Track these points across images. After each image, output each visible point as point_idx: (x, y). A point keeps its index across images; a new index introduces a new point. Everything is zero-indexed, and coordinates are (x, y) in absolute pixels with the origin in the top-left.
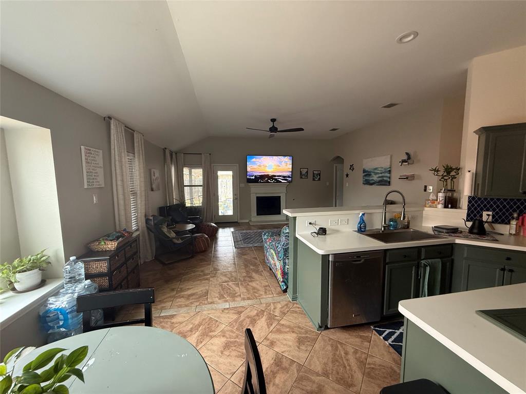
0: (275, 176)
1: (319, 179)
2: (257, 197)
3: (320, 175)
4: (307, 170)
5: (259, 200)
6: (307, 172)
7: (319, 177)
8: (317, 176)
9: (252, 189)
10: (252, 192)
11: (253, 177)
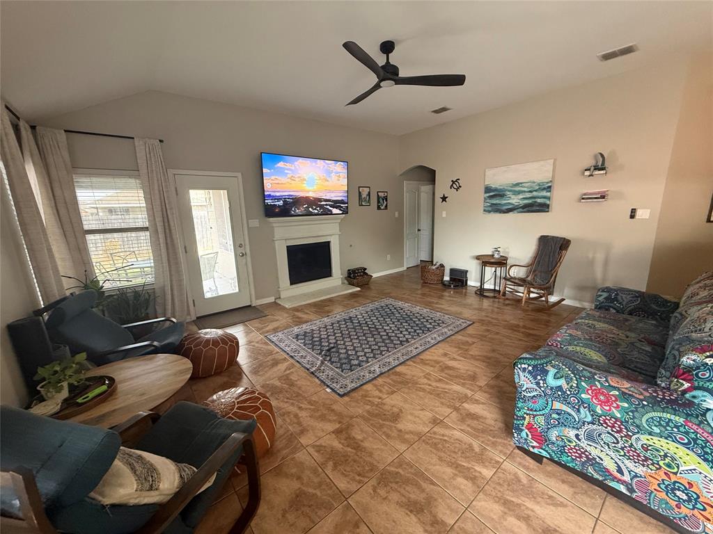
0: (320, 200)
1: (386, 206)
2: (287, 247)
3: (386, 201)
4: (368, 190)
5: (293, 251)
6: (369, 194)
7: (385, 203)
8: (382, 202)
9: (276, 230)
10: (277, 237)
11: (281, 203)
